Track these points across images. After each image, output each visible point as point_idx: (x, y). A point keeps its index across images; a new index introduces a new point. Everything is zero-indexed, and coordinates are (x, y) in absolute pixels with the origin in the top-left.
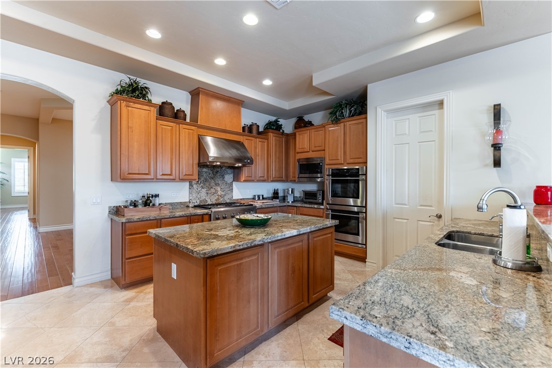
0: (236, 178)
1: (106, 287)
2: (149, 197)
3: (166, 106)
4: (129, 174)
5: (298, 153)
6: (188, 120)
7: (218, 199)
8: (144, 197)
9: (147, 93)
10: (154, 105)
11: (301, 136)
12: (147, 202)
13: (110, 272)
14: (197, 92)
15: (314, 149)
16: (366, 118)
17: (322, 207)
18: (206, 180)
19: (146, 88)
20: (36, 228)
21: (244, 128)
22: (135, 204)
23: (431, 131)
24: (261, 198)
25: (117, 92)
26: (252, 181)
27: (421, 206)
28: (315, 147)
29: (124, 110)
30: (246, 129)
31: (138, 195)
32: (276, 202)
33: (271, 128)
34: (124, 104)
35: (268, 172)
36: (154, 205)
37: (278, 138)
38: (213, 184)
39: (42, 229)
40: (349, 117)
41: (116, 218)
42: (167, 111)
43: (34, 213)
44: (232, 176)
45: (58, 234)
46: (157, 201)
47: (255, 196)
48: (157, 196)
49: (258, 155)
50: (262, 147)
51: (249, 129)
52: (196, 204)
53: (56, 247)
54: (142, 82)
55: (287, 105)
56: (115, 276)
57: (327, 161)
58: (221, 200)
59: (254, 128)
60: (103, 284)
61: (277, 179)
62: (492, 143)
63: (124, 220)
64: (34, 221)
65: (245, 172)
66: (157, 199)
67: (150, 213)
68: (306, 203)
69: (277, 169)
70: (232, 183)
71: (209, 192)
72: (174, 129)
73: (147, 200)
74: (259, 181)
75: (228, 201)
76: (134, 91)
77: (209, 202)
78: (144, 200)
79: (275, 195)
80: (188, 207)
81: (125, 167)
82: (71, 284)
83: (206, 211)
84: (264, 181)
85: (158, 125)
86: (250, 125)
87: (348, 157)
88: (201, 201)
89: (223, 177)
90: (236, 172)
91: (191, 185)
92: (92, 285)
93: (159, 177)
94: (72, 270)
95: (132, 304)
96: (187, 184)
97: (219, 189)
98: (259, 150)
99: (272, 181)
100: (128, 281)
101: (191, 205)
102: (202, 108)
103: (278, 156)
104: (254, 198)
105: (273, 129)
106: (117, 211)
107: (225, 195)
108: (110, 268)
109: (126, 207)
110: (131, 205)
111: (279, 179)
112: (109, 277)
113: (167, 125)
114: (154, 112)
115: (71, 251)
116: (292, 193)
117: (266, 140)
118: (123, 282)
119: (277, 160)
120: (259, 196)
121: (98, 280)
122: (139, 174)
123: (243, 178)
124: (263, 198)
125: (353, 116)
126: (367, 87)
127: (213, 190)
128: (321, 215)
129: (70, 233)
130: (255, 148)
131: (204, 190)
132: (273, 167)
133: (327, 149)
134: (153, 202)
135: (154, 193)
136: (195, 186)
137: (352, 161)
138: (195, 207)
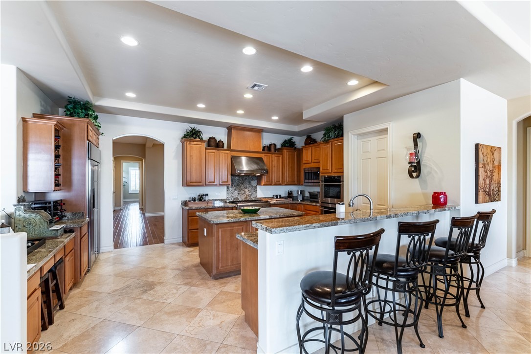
0: (259, 183)
1: (180, 245)
2: (202, 196)
3: (212, 140)
4: (191, 182)
5: (304, 164)
6: (225, 147)
7: (246, 197)
8: (199, 195)
9: (200, 134)
10: (204, 141)
11: (306, 152)
12: (201, 198)
13: (182, 238)
14: (230, 128)
15: (313, 161)
16: (343, 139)
17: (318, 205)
18: (238, 185)
19: (200, 131)
20: (144, 214)
21: (264, 147)
22: (194, 200)
23: (384, 150)
24: (279, 197)
25: (185, 137)
26: (271, 185)
27: (378, 205)
28: (315, 160)
29: (188, 146)
30: (266, 148)
31: (196, 194)
32: (290, 201)
33: (285, 146)
34: (188, 143)
35: (283, 178)
36: (205, 200)
37: (290, 153)
38: (242, 187)
39: (147, 215)
40: (334, 138)
41: (184, 207)
42: (212, 143)
43: (142, 205)
44: (256, 181)
45: (156, 218)
46: (207, 198)
47: (274, 195)
48: (206, 195)
49: (275, 167)
50: (278, 161)
51: (268, 149)
52: (231, 200)
53: (155, 225)
54: (198, 127)
55: (296, 128)
56: (184, 241)
57: (321, 170)
58: (248, 198)
59: (273, 147)
60: (178, 244)
61: (290, 183)
62: (409, 161)
63: (188, 208)
64: (142, 210)
65: (264, 179)
66: (207, 197)
67: (202, 205)
68: (311, 201)
69: (290, 176)
70: (256, 187)
71: (240, 192)
72: (216, 153)
73: (201, 197)
74: (276, 184)
75: (254, 199)
76: (193, 134)
77: (240, 200)
78: (199, 197)
79: (290, 195)
80: (226, 202)
81: (188, 178)
82: (163, 243)
83: (234, 205)
84: (280, 185)
85: (207, 152)
86: (270, 145)
87: (334, 168)
88: (234, 199)
89: (250, 182)
90: (259, 180)
91: (228, 188)
92: (173, 244)
93: (207, 183)
94: (164, 236)
95: (191, 253)
96: (226, 187)
97: (247, 191)
98: (275, 163)
99: (286, 185)
100: (190, 242)
101: (228, 201)
102: (233, 138)
103: (290, 165)
104: (273, 198)
105: (287, 146)
106: (185, 203)
107: (251, 195)
108: (182, 236)
109: (189, 201)
110: (192, 200)
111: (292, 183)
112: (182, 241)
113: (212, 152)
114: (205, 145)
115: (163, 228)
116: (301, 194)
117: (281, 156)
118: (188, 243)
119: (290, 169)
120: (277, 196)
121: (176, 242)
122: (196, 182)
123: (263, 183)
124: (280, 197)
125: (336, 138)
126: (342, 117)
127: (242, 192)
128: (318, 211)
129: (162, 218)
130: (272, 161)
131: (237, 192)
132: (287, 174)
133: (321, 162)
134: (204, 199)
135: (205, 193)
136: (230, 189)
137: (336, 171)
138: (230, 202)
